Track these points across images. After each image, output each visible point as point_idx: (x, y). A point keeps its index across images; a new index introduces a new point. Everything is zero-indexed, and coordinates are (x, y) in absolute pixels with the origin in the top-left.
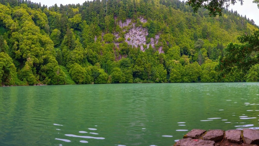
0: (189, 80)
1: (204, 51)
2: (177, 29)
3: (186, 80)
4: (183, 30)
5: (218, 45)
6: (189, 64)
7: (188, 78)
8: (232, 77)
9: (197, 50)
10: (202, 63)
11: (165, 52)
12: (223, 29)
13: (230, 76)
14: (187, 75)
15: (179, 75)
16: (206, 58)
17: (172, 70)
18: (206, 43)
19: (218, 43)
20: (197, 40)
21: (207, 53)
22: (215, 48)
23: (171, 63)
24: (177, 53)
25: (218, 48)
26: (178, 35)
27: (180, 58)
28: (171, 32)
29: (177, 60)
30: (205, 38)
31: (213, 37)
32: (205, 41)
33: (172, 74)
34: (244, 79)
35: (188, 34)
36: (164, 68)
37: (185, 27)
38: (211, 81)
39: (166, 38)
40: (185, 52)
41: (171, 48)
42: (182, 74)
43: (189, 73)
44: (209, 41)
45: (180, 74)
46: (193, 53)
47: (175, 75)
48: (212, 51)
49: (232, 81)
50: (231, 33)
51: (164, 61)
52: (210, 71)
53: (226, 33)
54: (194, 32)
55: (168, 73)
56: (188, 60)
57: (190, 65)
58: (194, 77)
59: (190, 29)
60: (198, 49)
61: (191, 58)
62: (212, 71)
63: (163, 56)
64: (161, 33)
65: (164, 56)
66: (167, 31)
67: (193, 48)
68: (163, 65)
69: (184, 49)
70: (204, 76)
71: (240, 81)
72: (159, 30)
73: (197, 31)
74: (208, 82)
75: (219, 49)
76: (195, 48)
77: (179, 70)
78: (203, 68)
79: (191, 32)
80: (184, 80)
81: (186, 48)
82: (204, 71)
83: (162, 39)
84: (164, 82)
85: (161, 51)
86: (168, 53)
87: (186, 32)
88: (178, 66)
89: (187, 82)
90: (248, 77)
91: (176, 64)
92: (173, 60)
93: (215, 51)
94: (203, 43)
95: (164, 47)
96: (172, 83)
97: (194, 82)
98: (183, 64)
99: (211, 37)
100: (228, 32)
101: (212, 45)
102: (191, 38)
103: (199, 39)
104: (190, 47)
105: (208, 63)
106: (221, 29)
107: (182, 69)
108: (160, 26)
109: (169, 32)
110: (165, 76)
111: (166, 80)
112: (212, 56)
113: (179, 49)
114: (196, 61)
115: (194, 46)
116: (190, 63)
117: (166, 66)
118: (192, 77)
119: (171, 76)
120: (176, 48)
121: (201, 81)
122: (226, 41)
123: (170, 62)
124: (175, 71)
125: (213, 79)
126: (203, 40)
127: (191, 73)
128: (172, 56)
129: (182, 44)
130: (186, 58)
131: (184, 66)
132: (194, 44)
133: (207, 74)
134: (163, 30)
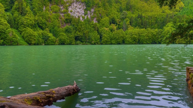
0: (116, 43)
1: (128, 21)
2: (107, 4)
3: (114, 43)
4: (111, 5)
5: (139, 15)
6: (116, 30)
7: (115, 41)
8: (149, 40)
9: (122, 20)
10: (125, 30)
11: (98, 22)
12: (143, 2)
13: (148, 40)
14: (114, 39)
15: (109, 39)
16: (129, 26)
17: (104, 35)
18: (129, 14)
19: (139, 13)
20: (122, 12)
21: (130, 22)
22: (136, 18)
23: (103, 30)
24: (107, 23)
25: (138, 18)
26: (107, 8)
27: (109, 26)
28: (103, 7)
29: (107, 28)
30: (128, 10)
31: (134, 9)
32: (128, 13)
33: (104, 38)
34: (159, 42)
35: (115, 8)
36: (98, 33)
37: (113, 2)
38: (133, 43)
39: (99, 11)
40: (113, 21)
41: (102, 19)
42: (111, 38)
43: (116, 37)
44: (131, 12)
45: (109, 38)
46: (119, 22)
47: (106, 39)
48: (134, 20)
49: (149, 43)
50: (150, 4)
51: (98, 28)
52: (132, 36)
53: (146, 4)
54: (120, 6)
55: (101, 37)
56: (115, 27)
57: (117, 32)
58: (120, 40)
59: (117, 3)
60: (123, 19)
61: (117, 27)
62: (133, 36)
63: (97, 25)
64: (95, 7)
65: (98, 25)
66: (100, 6)
67: (119, 18)
68: (97, 31)
69: (112, 20)
70: (127, 39)
71: (156, 43)
72: (94, 4)
73: (123, 5)
74: (130, 44)
75: (139, 19)
76: (120, 18)
77: (108, 35)
78: (127, 34)
79: (117, 6)
80: (112, 42)
81: (114, 18)
82: (127, 36)
83: (96, 12)
84: (98, 44)
85: (96, 21)
86: (101, 22)
87: (114, 6)
88: (108, 32)
89: (115, 44)
90: (163, 40)
91: (106, 31)
92: (104, 28)
93: (136, 20)
94: (127, 14)
95: (98, 18)
96: (104, 44)
97: (119, 44)
98: (112, 30)
99: (133, 9)
100: (147, 4)
101: (134, 16)
102: (117, 11)
103: (124, 11)
104: (116, 18)
105: (130, 30)
106: (141, 2)
107: (111, 34)
108: (95, 2)
109: (101, 6)
110: (98, 40)
111: (99, 43)
112: (134, 24)
113: (109, 20)
114: (121, 29)
115: (120, 17)
116: (117, 30)
117: (99, 32)
118: (118, 41)
119: (103, 40)
120: (106, 19)
121: (125, 43)
122: (145, 11)
123: (102, 29)
124: (106, 36)
125: (134, 42)
126: (127, 12)
127: (117, 38)
128: (104, 24)
129: (111, 15)
130: (114, 27)
131: (112, 32)
132: (120, 15)
133: (129, 38)
134: (97, 5)
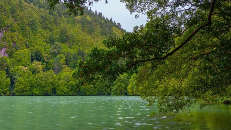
0: (41, 93)
1: (62, 58)
2: (28, 28)
3: (37, 93)
4: (36, 30)
5: (80, 51)
6: (42, 72)
7: (40, 90)
8: (94, 89)
9: (53, 56)
10: (58, 72)
11: (9, 55)
12: (85, 33)
13: (92, 89)
14: (38, 86)
15: (27, 86)
16: (64, 66)
17: (19, 79)
18: (65, 48)
19: (80, 49)
20: (53, 44)
21: (66, 60)
22: (75, 55)
23: (18, 70)
24: (26, 58)
25: (78, 55)
26: (29, 35)
27: (30, 64)
28: (20, 31)
29: (25, 67)
30: (63, 42)
31: (73, 41)
32: (63, 46)
33: (18, 84)
34: (108, 92)
35: (42, 36)
36: (6, 76)
37: (39, 27)
38: (70, 93)
39: (11, 37)
40: (37, 57)
41: (18, 51)
42: (31, 85)
43: (41, 84)
44: (68, 46)
45: (29, 85)
46: (48, 59)
47: (21, 86)
48: (72, 58)
49: (94, 94)
50: (95, 38)
51: (7, 67)
52: (68, 82)
53: (89, 37)
54: (51, 34)
55: (12, 83)
56: (41, 67)
57: (43, 74)
58: (47, 89)
59: (45, 29)
60: (54, 54)
61: (44, 66)
62: (71, 82)
63: (6, 60)
64: (5, 30)
65: (8, 60)
66: (15, 29)
67: (49, 53)
68: (5, 72)
69: (35, 54)
70: (61, 88)
71: (104, 95)
72: (2, 25)
73: (55, 33)
74: (65, 95)
75: (80, 56)
76: (50, 53)
77: (27, 80)
78: (60, 78)
79: (46, 33)
80: (34, 92)
81: (39, 52)
82: (60, 82)
83: (6, 38)
84: (5, 94)
85: (4, 53)
86: (14, 57)
87: (40, 32)
88: (26, 74)
89: (38, 95)
90: (113, 90)
91: (24, 72)
92: (20, 67)
93: (75, 58)
94: (61, 48)
95: (9, 48)
96: (17, 96)
97: (47, 95)
98: (34, 72)
99: (70, 41)
100: (91, 37)
101: (72, 51)
102: (46, 41)
103: (56, 43)
104: (44, 52)
105: (66, 72)
106: (83, 33)
107: (32, 78)
108: (5, 22)
109: (17, 30)
110: (7, 87)
111: (8, 92)
112: (72, 64)
113: (30, 54)
114: (51, 70)
115: (50, 51)
116: (44, 71)
117: (10, 73)
118: (45, 89)
119: (17, 87)
120: (25, 52)
121: (56, 93)
122: (88, 47)
123: (16, 69)
124: (22, 80)
125: (72, 92)
126: (61, 44)
127: (44, 84)
128: (20, 61)
129: (34, 47)
130: (39, 66)
131: (35, 75)
132: (50, 48)
133: (64, 85)
134: (8, 27)
